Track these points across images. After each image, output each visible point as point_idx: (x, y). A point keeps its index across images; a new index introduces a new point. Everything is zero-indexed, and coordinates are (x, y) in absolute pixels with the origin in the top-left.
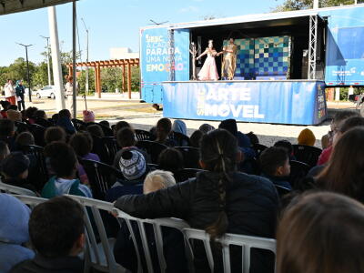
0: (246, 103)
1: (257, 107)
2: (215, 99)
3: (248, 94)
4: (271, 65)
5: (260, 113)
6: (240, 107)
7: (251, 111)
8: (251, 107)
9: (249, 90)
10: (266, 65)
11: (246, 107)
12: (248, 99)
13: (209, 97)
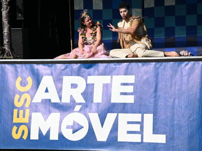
0: (124, 108)
1: (149, 118)
2: (55, 99)
3: (130, 89)
4: (181, 21)
5: (156, 131)
6: (111, 118)
7: (137, 128)
8: (137, 117)
9: (131, 79)
10: (170, 22)
11: (124, 118)
12: (130, 99)
13: (40, 96)
